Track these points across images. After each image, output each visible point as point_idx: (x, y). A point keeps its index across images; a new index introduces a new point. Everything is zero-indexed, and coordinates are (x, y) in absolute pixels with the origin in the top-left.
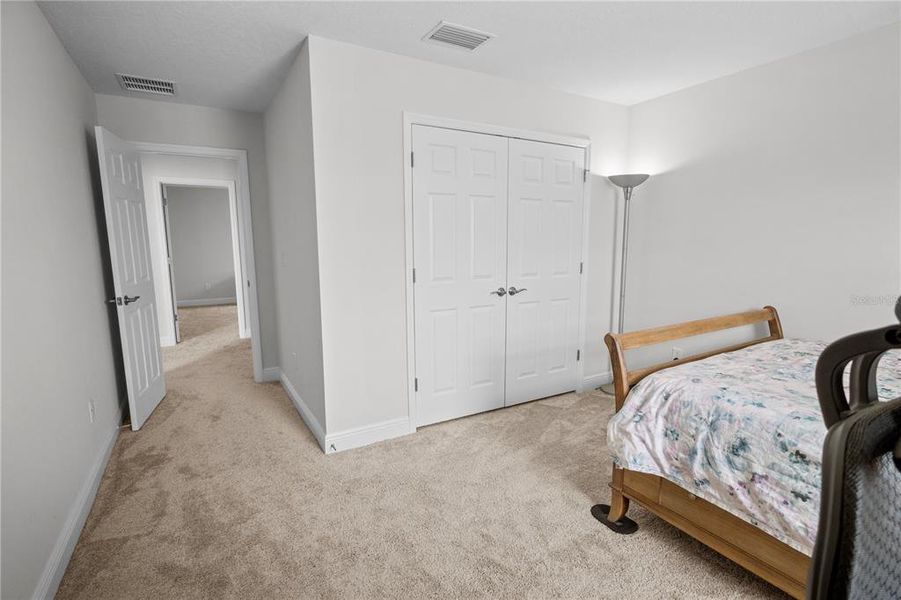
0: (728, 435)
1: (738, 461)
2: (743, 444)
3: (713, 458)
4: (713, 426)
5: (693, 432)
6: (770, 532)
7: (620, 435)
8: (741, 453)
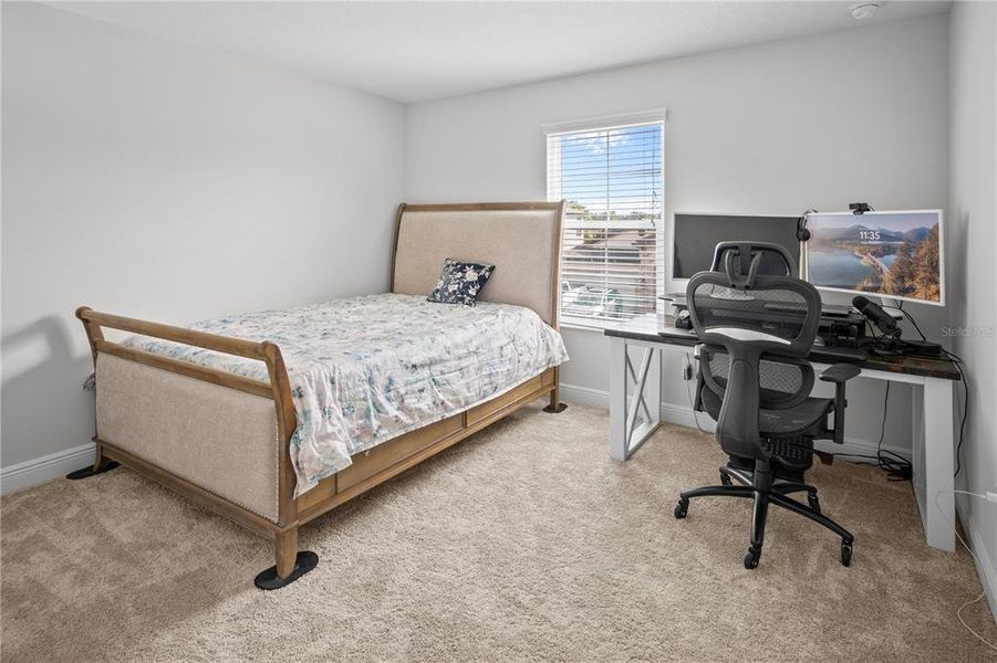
0: (381, 381)
1: (392, 394)
2: (391, 381)
3: (381, 405)
4: (371, 381)
5: (362, 396)
6: (413, 429)
7: (322, 443)
8: (392, 387)
